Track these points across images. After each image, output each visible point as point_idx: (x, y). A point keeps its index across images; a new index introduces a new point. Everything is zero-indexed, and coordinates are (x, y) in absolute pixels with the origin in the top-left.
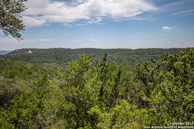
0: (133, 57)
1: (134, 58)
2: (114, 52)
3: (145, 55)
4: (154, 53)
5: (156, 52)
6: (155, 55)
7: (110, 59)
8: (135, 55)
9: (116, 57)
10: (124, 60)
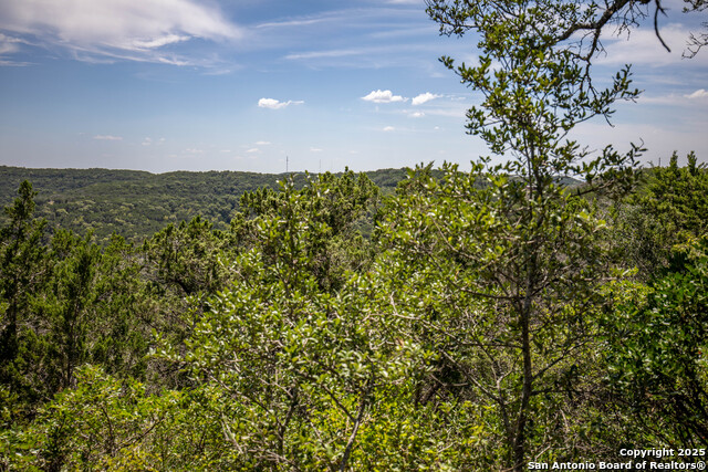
0: (155, 203)
1: (159, 207)
2: (77, 181)
3: (200, 196)
4: (232, 190)
5: (236, 185)
6: (236, 194)
7: (59, 210)
8: (165, 196)
9: (86, 204)
10: (120, 213)
